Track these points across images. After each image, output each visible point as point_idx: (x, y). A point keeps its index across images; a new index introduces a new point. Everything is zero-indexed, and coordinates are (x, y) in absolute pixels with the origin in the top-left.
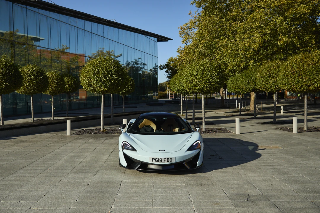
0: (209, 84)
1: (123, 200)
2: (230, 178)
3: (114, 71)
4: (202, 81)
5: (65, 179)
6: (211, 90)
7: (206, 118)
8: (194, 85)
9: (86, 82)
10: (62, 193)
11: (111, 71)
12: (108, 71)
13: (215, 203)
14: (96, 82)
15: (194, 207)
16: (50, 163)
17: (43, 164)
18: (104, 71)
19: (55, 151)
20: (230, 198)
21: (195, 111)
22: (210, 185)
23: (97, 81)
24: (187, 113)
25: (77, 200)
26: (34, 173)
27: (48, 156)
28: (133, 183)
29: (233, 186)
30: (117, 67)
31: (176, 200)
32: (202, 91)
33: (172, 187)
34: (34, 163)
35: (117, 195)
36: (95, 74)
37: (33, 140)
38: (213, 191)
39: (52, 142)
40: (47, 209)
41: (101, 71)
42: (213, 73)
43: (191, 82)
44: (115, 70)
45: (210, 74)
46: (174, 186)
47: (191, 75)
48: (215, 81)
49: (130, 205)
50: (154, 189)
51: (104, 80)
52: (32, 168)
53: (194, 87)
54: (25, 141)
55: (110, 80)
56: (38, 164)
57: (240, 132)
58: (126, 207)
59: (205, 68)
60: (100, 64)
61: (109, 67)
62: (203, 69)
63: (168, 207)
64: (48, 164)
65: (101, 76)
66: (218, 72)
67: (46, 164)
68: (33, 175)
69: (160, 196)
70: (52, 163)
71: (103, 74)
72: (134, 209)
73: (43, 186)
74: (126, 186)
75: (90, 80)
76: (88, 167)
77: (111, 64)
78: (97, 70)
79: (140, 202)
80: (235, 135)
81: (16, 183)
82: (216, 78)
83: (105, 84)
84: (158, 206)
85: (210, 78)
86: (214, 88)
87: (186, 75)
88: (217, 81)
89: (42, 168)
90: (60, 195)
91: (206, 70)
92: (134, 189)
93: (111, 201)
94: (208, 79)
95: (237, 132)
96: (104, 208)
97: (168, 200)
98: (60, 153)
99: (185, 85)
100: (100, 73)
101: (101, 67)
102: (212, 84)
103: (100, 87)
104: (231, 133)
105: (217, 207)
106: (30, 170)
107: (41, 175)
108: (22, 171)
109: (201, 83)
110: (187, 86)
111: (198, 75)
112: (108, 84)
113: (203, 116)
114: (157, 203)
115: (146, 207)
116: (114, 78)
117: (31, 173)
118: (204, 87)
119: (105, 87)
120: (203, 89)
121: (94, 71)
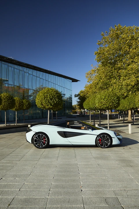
0: (112, 104)
1: (85, 177)
3: (56, 96)
4: (108, 102)
5: (39, 162)
6: (113, 107)
7: (110, 124)
9: (39, 102)
10: (42, 172)
11: (54, 96)
14: (46, 103)
17: (21, 152)
18: (50, 96)
21: (101, 121)
22: (136, 166)
23: (46, 102)
24: (94, 122)
25: (54, 178)
26: (17, 158)
27: (22, 147)
28: (86, 165)
30: (58, 93)
31: (122, 177)
32: (108, 108)
34: (15, 151)
35: (79, 173)
37: (9, 137)
39: (21, 138)
40: (36, 184)
41: (49, 96)
42: (114, 97)
43: (101, 103)
45: (112, 98)
46: (113, 167)
47: (101, 99)
48: (116, 103)
49: (92, 181)
50: (102, 169)
51: (50, 101)
52: (15, 155)
53: (103, 105)
54: (4, 138)
55: (54, 101)
56: (18, 152)
57: (132, 132)
58: (91, 183)
59: (109, 94)
60: (48, 92)
61: (53, 94)
62: (108, 95)
63: (119, 182)
66: (117, 97)
67: (23, 152)
68: (17, 159)
69: (109, 175)
70: (26, 151)
71: (50, 98)
73: (26, 167)
74: (82, 167)
75: (42, 101)
76: (51, 154)
77: (54, 92)
78: (46, 95)
79: (98, 179)
80: (128, 134)
81: (8, 165)
82: (116, 100)
83: (51, 103)
84: (112, 182)
85: (113, 101)
86: (115, 106)
87: (98, 99)
89: (22, 155)
90: (41, 174)
91: (110, 96)
92: (88, 170)
93: (78, 178)
95: (130, 132)
96: (75, 184)
97: (116, 177)
99: (97, 105)
101: (49, 94)
102: (114, 104)
103: (48, 106)
104: (125, 133)
106: (14, 156)
107: (23, 159)
108: (9, 157)
110: (99, 105)
111: (106, 99)
112: (53, 104)
113: (108, 123)
114: (110, 179)
115: (104, 182)
116: (56, 100)
117: (16, 158)
118: (109, 106)
119: (51, 106)
120: (108, 107)
121: (44, 96)
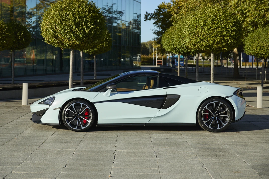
0: (221, 39)
1: (122, 167)
2: (252, 150)
3: (89, 17)
4: (212, 34)
5: (41, 148)
6: (224, 47)
8: (201, 40)
9: (49, 31)
10: (44, 160)
11: (85, 17)
12: (81, 17)
13: (235, 171)
14: (64, 32)
15: (210, 174)
16: (14, 132)
17: (6, 133)
18: (75, 17)
19: (15, 121)
20: (253, 167)
22: (227, 156)
23: (65, 30)
25: (65, 167)
27: (7, 125)
28: (130, 153)
29: (255, 158)
30: (94, 11)
31: (187, 168)
32: (211, 48)
33: (179, 157)
35: (113, 163)
36: (63, 20)
38: (231, 162)
39: (5, 112)
41: (71, 17)
42: (227, 23)
43: (196, 35)
44: (90, 15)
45: (222, 24)
46: (182, 156)
47: (196, 26)
48: (230, 35)
49: (132, 171)
50: (158, 159)
51: (75, 29)
53: (200, 42)
55: (84, 30)
57: (262, 106)
58: (128, 173)
60: (70, 6)
61: (83, 11)
62: (213, 17)
63: (178, 173)
64: (12, 134)
65: (72, 24)
66: (234, 22)
69: (166, 165)
71: (74, 21)
72: (139, 174)
73: (16, 153)
74: (122, 155)
75: (56, 28)
77: (85, 7)
78: (66, 15)
79: (144, 169)
80: (255, 109)
82: (232, 30)
83: (77, 34)
84: (167, 173)
85: (223, 31)
86: (227, 44)
87: (189, 26)
88: (232, 34)
89: (7, 137)
90: (43, 162)
91: (218, 19)
92: (133, 158)
93: (108, 168)
94: (220, 32)
95: (259, 105)
97: (178, 168)
98: (22, 123)
99: (187, 39)
100: (70, 19)
101: (72, 12)
102: (225, 38)
103: (69, 39)
105: (237, 174)
107: (9, 143)
109: (210, 37)
110: (190, 40)
111: (206, 26)
112: (81, 36)
114: (164, 170)
115: (152, 173)
116: (89, 27)
118: (214, 42)
119: (76, 40)
120: (212, 45)
121: (61, 17)
